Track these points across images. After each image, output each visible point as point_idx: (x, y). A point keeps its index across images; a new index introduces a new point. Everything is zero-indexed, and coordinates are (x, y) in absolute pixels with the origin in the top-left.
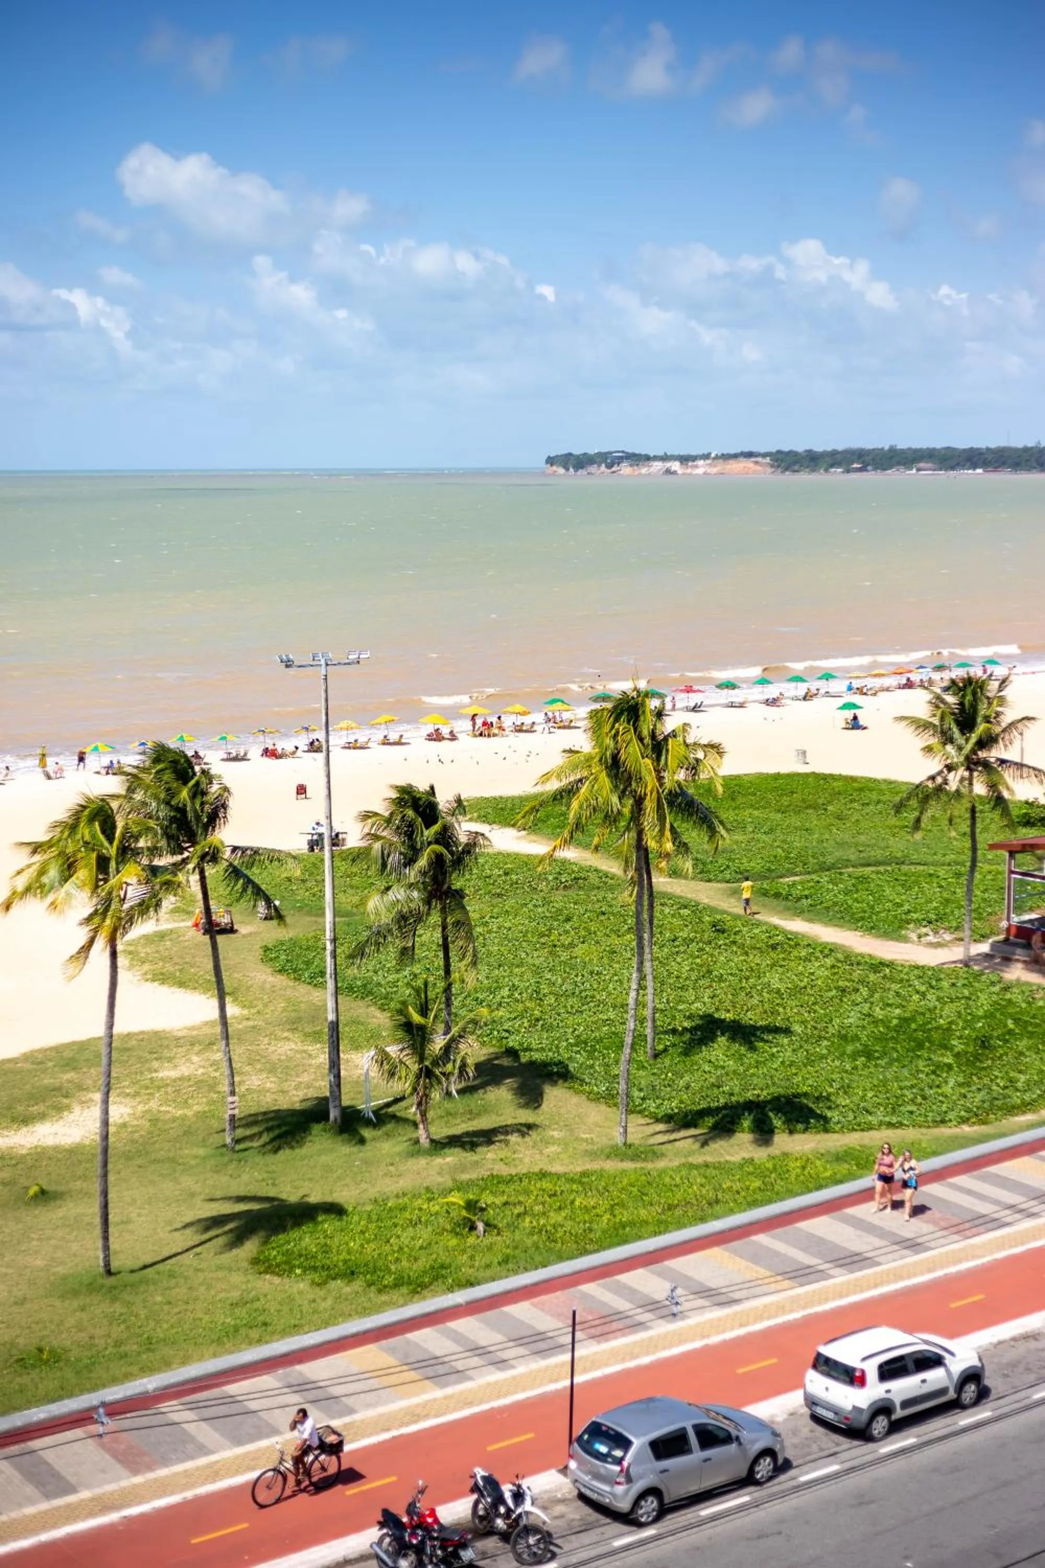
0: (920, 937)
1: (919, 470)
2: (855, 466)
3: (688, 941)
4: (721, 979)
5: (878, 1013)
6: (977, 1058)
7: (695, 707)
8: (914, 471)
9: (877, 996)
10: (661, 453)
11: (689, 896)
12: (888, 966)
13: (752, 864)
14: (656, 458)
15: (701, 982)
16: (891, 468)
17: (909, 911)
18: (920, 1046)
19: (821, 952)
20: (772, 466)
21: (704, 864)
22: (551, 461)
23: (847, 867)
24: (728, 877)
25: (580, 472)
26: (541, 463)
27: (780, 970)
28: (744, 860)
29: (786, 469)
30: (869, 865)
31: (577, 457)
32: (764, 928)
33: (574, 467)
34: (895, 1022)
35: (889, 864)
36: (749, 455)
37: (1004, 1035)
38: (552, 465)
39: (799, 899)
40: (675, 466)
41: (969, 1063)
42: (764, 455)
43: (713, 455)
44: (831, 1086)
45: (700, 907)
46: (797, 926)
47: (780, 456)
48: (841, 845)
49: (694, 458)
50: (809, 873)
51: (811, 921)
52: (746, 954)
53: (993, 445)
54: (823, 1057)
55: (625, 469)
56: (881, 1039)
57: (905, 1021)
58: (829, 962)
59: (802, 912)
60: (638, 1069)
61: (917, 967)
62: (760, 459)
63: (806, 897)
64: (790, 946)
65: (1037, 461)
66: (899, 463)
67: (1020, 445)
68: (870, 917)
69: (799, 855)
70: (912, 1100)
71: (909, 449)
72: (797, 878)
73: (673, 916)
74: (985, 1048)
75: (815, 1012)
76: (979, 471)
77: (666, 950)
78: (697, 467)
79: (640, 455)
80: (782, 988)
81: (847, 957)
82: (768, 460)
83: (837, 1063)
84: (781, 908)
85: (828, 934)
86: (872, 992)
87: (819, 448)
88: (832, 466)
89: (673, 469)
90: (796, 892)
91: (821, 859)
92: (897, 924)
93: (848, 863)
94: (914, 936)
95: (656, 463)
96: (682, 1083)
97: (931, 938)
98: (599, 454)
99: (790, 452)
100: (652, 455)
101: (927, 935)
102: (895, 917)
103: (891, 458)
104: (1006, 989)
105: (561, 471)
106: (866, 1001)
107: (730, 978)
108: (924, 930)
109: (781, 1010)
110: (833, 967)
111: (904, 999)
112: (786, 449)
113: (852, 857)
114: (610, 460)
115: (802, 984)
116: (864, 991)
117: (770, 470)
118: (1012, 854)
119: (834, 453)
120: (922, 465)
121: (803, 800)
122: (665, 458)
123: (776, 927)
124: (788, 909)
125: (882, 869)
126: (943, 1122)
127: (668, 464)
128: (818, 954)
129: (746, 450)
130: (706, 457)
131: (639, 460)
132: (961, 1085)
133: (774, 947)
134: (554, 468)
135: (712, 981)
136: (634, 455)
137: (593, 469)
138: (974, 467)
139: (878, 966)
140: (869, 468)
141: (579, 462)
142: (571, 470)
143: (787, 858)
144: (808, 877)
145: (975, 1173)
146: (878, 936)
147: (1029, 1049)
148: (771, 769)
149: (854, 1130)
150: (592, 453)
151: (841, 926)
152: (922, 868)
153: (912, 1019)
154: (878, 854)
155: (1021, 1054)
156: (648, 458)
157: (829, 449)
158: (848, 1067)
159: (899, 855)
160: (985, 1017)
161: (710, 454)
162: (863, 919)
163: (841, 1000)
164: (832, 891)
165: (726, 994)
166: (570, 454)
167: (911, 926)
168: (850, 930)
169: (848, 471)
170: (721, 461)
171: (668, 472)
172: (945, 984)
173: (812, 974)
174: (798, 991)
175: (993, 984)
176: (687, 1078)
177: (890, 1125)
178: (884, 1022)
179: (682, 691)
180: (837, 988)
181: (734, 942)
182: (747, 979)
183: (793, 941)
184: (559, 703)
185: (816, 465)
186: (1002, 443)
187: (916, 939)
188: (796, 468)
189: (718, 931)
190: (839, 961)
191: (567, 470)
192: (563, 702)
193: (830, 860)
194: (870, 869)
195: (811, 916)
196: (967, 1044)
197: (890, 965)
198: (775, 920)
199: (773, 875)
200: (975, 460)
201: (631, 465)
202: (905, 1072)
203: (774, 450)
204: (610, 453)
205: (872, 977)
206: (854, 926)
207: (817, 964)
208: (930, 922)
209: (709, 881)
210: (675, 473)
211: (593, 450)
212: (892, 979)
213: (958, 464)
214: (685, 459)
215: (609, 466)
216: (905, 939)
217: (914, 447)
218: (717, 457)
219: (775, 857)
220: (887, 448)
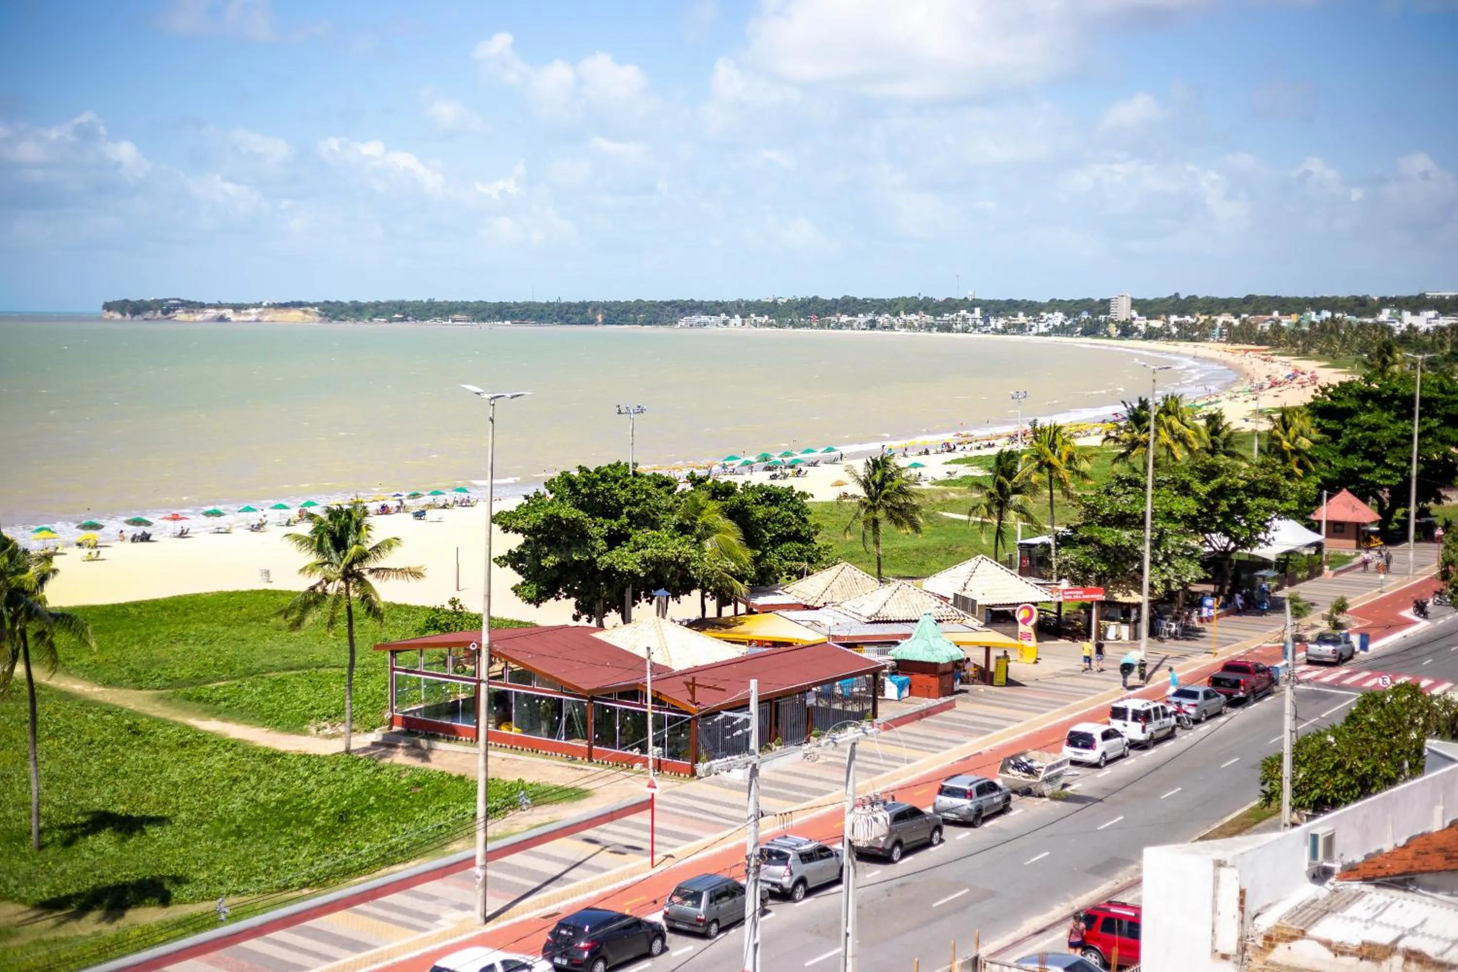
0: (318, 730)
1: (454, 321)
2: (397, 316)
3: (104, 744)
4: (126, 775)
5: (262, 797)
6: (333, 831)
7: (182, 533)
8: (450, 322)
9: (264, 783)
10: (215, 302)
11: (117, 703)
12: (279, 756)
13: (183, 672)
14: (210, 306)
15: (106, 779)
16: (429, 318)
17: (313, 708)
18: (288, 823)
19: (224, 747)
20: (320, 315)
21: (138, 673)
22: (108, 307)
23: (270, 672)
24: (158, 684)
25: (136, 317)
26: (98, 309)
27: (182, 765)
28: (177, 669)
29: (334, 318)
30: (292, 669)
31: (133, 304)
32: (176, 729)
33: (130, 313)
34: (273, 804)
35: (309, 668)
36: (299, 305)
37: (363, 810)
38: (109, 311)
39: (218, 702)
40: (229, 313)
41: (326, 836)
42: (312, 305)
43: (265, 304)
44: (197, 863)
45: (124, 712)
46: (212, 725)
47: (327, 306)
48: (269, 652)
49: (246, 307)
50: (235, 678)
51: (224, 720)
52: (157, 752)
53: (519, 301)
54: (199, 839)
55: (181, 315)
56: (256, 820)
57: (281, 803)
58: (228, 755)
59: (219, 713)
60: (20, 860)
61: (304, 756)
62: (309, 309)
63: (225, 700)
64: (199, 744)
65: (558, 315)
66: (436, 315)
67: (544, 301)
68: (278, 715)
69: (228, 663)
70: (265, 871)
71: (446, 302)
72: (222, 684)
73: (95, 721)
74: (343, 822)
75: (205, 800)
76: (508, 323)
77: (80, 752)
78: (249, 314)
79: (195, 303)
80: (180, 781)
81: (246, 751)
82: (316, 309)
83: (209, 843)
84: (200, 710)
85: (235, 731)
86: (260, 780)
87: (363, 299)
88: (375, 316)
89: (227, 316)
90: (216, 696)
91: (248, 665)
92: (300, 719)
93: (272, 668)
94: (313, 730)
95: (210, 311)
96: (59, 870)
97: (328, 731)
98: (156, 301)
99: (337, 302)
100: (206, 302)
101: (325, 728)
102: (299, 714)
103: (430, 310)
104: (379, 771)
105: (118, 316)
106: (253, 788)
107: (134, 774)
108: (323, 724)
109: (173, 800)
110: (231, 759)
111: (288, 785)
112: (333, 300)
113: (277, 663)
114: (166, 308)
115: (199, 776)
116: (253, 779)
117: (318, 319)
118: (393, 653)
119: (377, 304)
120: (457, 316)
121: (249, 615)
122: (219, 306)
123: (188, 727)
124: (206, 711)
125: (300, 672)
126: (286, 887)
127: (222, 312)
128: (221, 749)
129: (296, 300)
130: (258, 306)
131: (194, 307)
132: (312, 855)
133: (183, 745)
134: (111, 313)
135: (116, 777)
136: (189, 303)
137: (149, 315)
138: (504, 319)
139: (271, 756)
140: (409, 318)
141: (136, 309)
142: (128, 316)
143: (215, 665)
144: (233, 682)
145: (292, 928)
146: (283, 731)
147: (380, 821)
148: (231, 588)
149: (203, 900)
150: (148, 300)
151: (251, 724)
152: (336, 670)
153: (289, 801)
154: (302, 660)
155: (373, 825)
156: (202, 306)
157: (373, 301)
158: (218, 846)
159: (320, 660)
160: (352, 796)
161: (261, 303)
162: (271, 716)
163: (231, 789)
164: (251, 693)
165: (126, 788)
166: (127, 301)
167: (313, 721)
168: (259, 726)
169: (390, 321)
170: (272, 310)
171: (222, 319)
172: (326, 769)
173: (210, 767)
174: (193, 782)
175: (368, 767)
176: (64, 865)
177: (237, 892)
178: (263, 806)
179: (168, 519)
180: (230, 778)
181: (147, 743)
182: (150, 774)
183: (202, 738)
184: (45, 532)
185: (361, 315)
186: (529, 299)
187: (314, 732)
188: (342, 317)
189: (134, 733)
190: (237, 754)
191: (124, 315)
192: (49, 530)
193: (256, 665)
194: (293, 672)
195: (226, 716)
196: (327, 820)
197: (283, 755)
198: (193, 722)
199: (202, 681)
200: (504, 312)
201: (187, 312)
202: (267, 848)
203: (322, 301)
204: (167, 300)
205: (263, 767)
206: (261, 723)
207: (217, 758)
208: (330, 717)
209: (141, 688)
210: (228, 320)
211: (149, 297)
212: (279, 767)
213: (489, 316)
214: (237, 308)
215: (166, 312)
216: (306, 733)
217: (449, 300)
218: (269, 306)
219: (205, 665)
220: (425, 301)
